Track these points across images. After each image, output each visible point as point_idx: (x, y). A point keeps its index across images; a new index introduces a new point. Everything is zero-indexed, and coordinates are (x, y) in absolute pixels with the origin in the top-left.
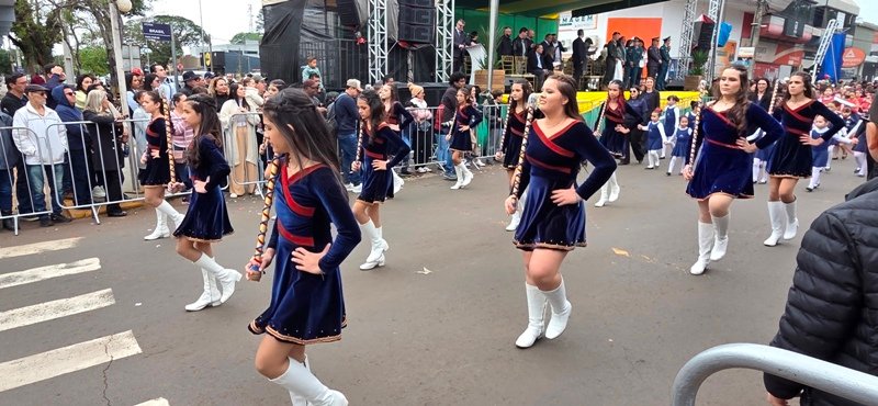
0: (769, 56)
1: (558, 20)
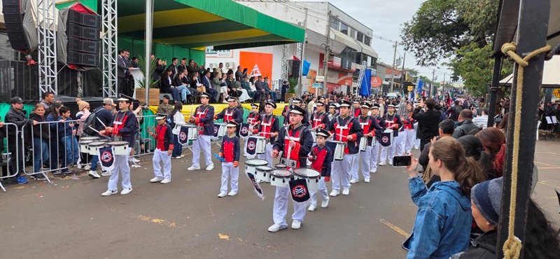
0: (335, 80)
1: (204, 51)
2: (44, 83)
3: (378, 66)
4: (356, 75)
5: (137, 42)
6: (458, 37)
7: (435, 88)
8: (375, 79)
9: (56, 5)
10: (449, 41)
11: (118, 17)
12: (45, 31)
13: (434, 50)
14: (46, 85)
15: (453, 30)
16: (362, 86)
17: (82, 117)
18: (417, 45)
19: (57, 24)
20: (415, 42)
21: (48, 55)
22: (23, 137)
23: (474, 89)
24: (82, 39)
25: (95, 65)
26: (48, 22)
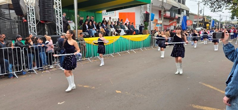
0: (167, 23)
1: (102, 13)
2: (31, 30)
3: (190, 15)
4: (178, 20)
5: (71, 11)
7: (221, 25)
8: (189, 21)
12: (30, 6)
13: (220, 3)
16: (182, 25)
17: (49, 44)
18: (210, 2)
19: (34, 3)
21: (31, 17)
24: (46, 8)
25: (52, 20)
26: (31, 2)
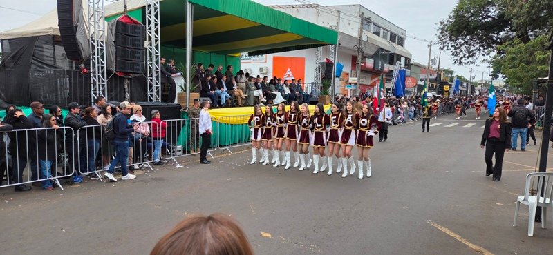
0: (368, 82)
1: (239, 56)
2: (95, 90)
3: (412, 67)
4: (389, 76)
5: (178, 50)
6: (498, 34)
7: (473, 88)
8: (410, 79)
9: (106, 18)
10: (488, 39)
11: (161, 27)
12: (96, 42)
13: (472, 48)
14: (98, 92)
15: (492, 27)
16: (396, 86)
18: (453, 44)
19: (106, 35)
20: (451, 40)
21: (98, 63)
22: (78, 139)
23: (519, 86)
24: (129, 48)
25: (140, 72)
26: (99, 33)
